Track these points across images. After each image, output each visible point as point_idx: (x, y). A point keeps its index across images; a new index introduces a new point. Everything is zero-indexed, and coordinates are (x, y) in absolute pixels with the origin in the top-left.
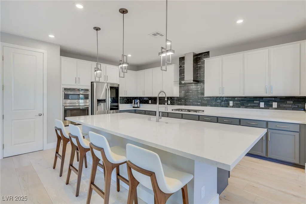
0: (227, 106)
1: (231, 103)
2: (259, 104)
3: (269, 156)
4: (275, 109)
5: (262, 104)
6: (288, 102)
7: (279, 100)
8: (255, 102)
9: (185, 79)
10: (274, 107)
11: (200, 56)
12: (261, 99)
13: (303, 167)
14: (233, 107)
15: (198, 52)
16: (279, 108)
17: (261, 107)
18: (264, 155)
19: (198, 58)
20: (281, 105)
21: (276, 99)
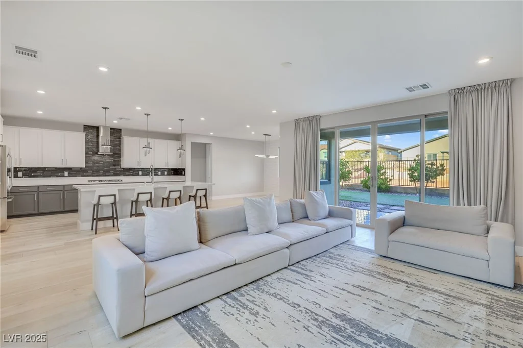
0: (138, 175)
1: (140, 173)
9: (100, 151)
14: (142, 175)
19: (116, 133)
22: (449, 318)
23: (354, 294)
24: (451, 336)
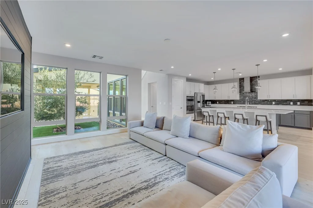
0: (271, 104)
2: (290, 103)
3: (296, 126)
4: (299, 105)
5: (292, 103)
6: (305, 102)
7: (301, 101)
8: (287, 102)
9: (245, 91)
10: (298, 104)
11: (253, 78)
12: (291, 101)
13: (311, 129)
14: (275, 105)
15: (252, 76)
16: (301, 105)
17: (291, 104)
18: (293, 125)
20: (302, 104)
21: (299, 101)
22: (88, 189)
23: (129, 167)
24: (81, 181)
